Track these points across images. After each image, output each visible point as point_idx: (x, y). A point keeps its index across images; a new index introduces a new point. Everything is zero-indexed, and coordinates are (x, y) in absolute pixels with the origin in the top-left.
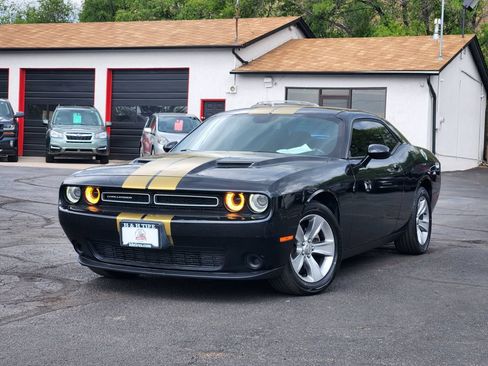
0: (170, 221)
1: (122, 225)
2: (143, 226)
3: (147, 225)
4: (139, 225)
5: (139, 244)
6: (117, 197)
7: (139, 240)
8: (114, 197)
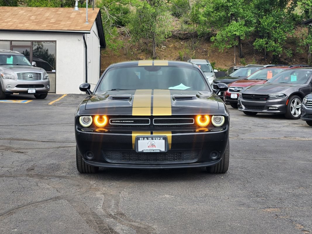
0: (171, 135)
1: (138, 139)
2: (154, 139)
3: (156, 138)
4: (151, 138)
5: (151, 150)
6: (121, 121)
7: (151, 148)
8: (118, 121)
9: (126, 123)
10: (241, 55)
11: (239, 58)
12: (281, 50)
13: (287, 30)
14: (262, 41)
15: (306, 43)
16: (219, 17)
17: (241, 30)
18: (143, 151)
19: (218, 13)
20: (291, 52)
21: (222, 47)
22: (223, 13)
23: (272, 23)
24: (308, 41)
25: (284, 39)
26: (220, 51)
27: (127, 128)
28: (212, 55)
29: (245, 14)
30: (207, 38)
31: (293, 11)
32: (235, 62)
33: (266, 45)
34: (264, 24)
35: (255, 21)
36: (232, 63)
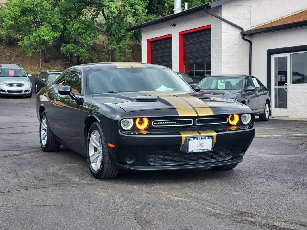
0: (216, 134)
2: (203, 139)
3: (205, 137)
4: (200, 138)
5: (200, 150)
6: (163, 123)
7: (199, 148)
8: (160, 123)
9: (168, 124)
10: (46, 60)
11: (44, 63)
12: (88, 55)
13: (93, 36)
14: (69, 46)
15: (112, 49)
16: (26, 21)
17: (49, 35)
18: (193, 151)
19: (25, 17)
20: (97, 57)
21: (30, 52)
22: (30, 18)
23: (78, 28)
24: (113, 46)
25: (90, 45)
26: (28, 55)
27: (169, 129)
28: (16, 60)
29: (52, 19)
30: (9, 42)
31: (97, 18)
32: (41, 67)
33: (73, 51)
34: (70, 30)
35: (62, 27)
36: (38, 68)
